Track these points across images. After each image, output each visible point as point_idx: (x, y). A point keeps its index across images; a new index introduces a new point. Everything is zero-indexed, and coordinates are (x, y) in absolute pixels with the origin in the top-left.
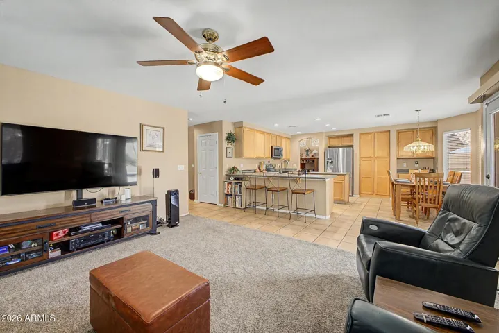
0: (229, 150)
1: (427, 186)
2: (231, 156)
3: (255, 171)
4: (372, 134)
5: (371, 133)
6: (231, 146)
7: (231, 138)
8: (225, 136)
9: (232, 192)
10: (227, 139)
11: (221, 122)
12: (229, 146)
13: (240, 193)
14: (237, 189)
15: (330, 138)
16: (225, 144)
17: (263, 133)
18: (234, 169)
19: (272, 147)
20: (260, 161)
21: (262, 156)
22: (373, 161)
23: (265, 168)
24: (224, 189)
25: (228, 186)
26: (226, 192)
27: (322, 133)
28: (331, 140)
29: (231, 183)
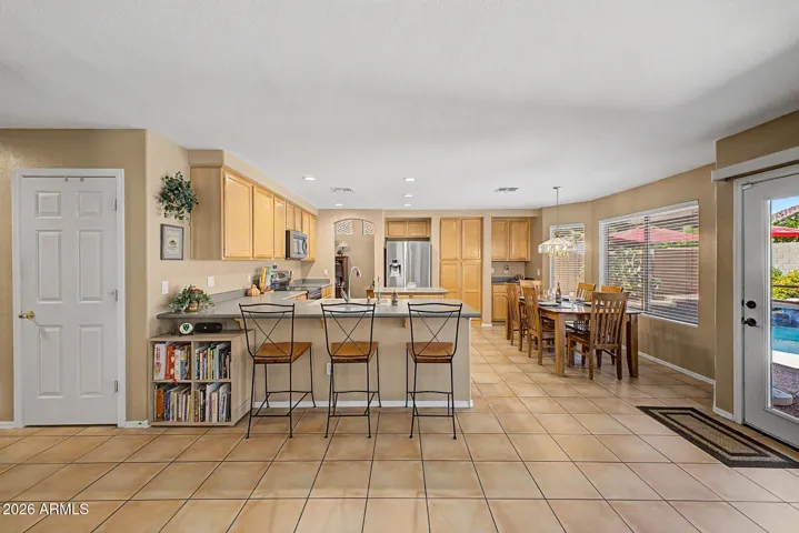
0: (171, 235)
1: (607, 315)
2: (177, 252)
3: (247, 294)
4: (459, 222)
5: (455, 219)
6: (176, 222)
7: (176, 194)
8: (154, 185)
9: (189, 375)
10: (164, 196)
11: (139, 134)
12: (172, 220)
13: (224, 373)
14: (212, 362)
15: (389, 222)
16: (155, 215)
17: (270, 193)
18: (191, 296)
19: (288, 232)
20: (260, 264)
21: (268, 253)
22: (459, 264)
23: (268, 284)
24: (155, 367)
25: (170, 354)
26: (160, 377)
27: (381, 211)
28: (391, 226)
29: (182, 345)
